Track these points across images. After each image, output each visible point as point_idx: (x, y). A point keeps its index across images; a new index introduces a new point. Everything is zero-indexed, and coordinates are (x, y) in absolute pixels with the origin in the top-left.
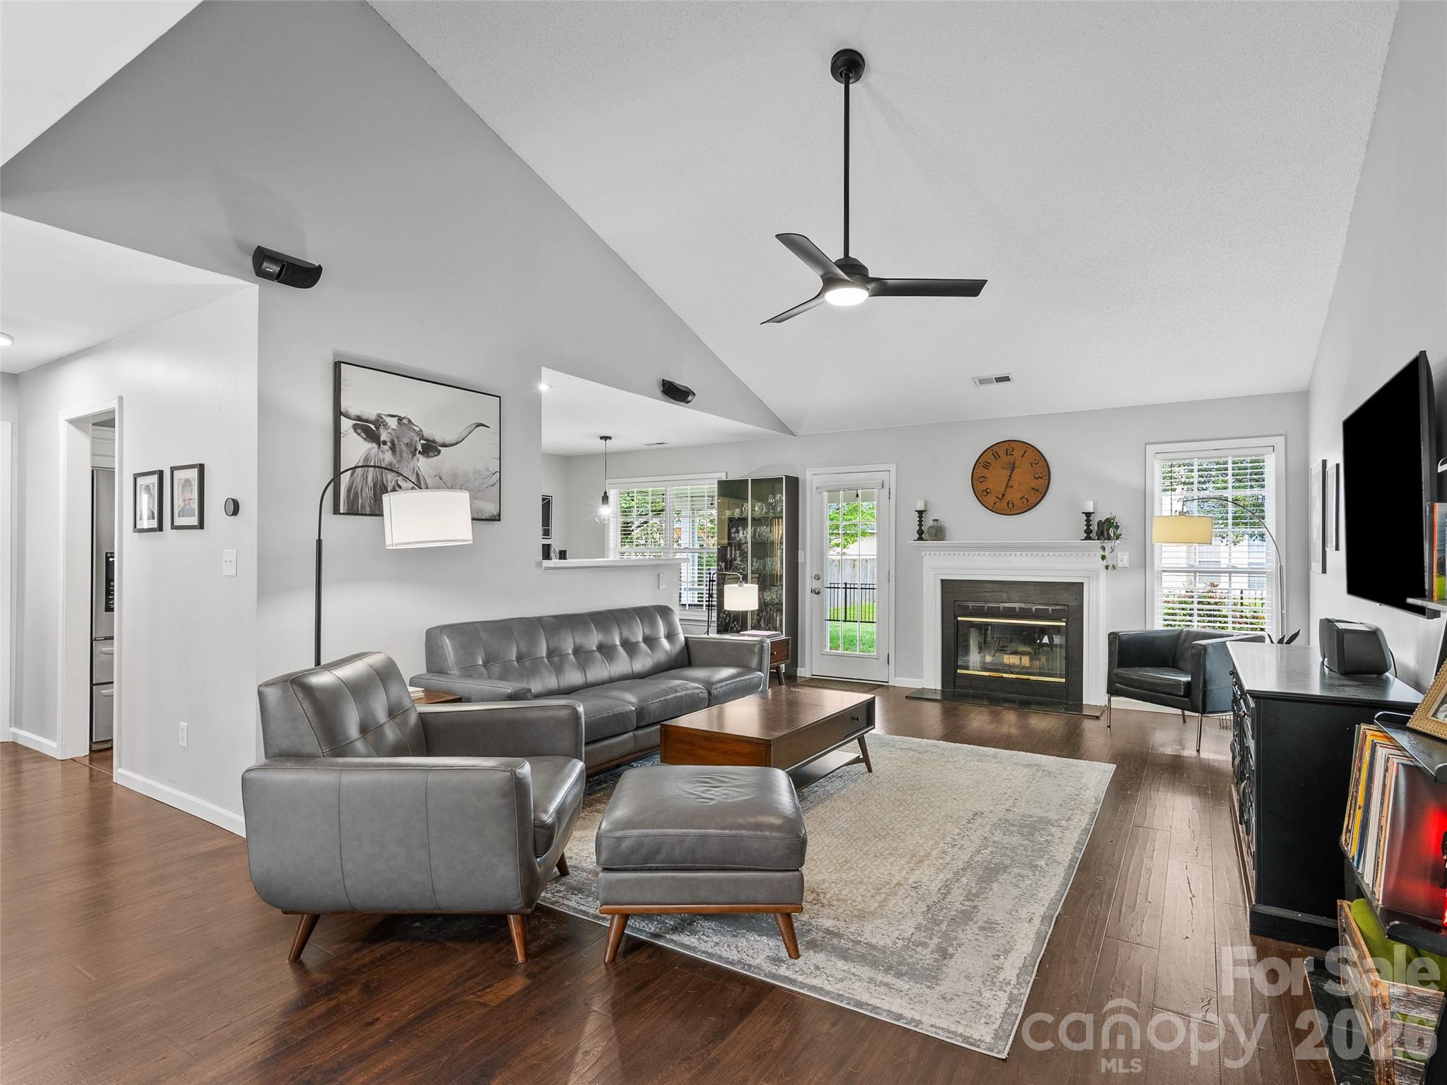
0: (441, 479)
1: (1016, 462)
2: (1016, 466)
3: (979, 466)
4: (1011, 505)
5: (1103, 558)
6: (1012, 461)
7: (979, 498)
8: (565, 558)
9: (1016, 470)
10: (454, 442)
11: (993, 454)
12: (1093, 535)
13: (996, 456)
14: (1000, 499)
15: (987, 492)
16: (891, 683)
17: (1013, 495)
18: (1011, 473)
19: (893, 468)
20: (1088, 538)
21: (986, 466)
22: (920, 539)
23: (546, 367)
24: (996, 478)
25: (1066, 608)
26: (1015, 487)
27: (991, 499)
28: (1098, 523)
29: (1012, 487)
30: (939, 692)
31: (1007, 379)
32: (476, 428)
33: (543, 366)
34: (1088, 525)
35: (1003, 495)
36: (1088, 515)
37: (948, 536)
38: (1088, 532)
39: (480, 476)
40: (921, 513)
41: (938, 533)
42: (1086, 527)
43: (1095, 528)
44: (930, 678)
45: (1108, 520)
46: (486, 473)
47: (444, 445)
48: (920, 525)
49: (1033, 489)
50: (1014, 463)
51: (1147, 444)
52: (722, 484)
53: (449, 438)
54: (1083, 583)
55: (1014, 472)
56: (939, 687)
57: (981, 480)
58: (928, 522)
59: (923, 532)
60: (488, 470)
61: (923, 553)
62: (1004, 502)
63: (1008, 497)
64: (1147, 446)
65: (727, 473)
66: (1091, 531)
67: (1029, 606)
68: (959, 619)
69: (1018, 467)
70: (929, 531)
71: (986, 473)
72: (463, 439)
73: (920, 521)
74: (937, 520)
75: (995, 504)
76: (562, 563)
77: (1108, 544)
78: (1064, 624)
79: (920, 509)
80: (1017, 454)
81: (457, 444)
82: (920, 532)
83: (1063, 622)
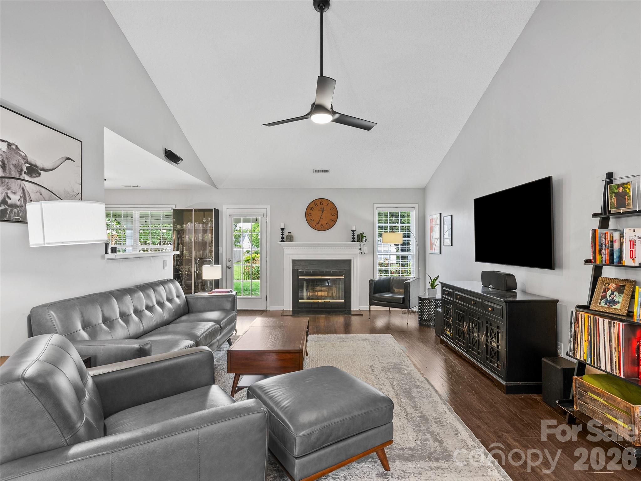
0: (41, 194)
1: (324, 208)
2: (324, 209)
3: (308, 209)
4: (322, 227)
5: (360, 249)
6: (323, 207)
7: (309, 223)
8: (115, 252)
9: (324, 211)
10: (50, 168)
11: (315, 204)
12: (356, 240)
13: (316, 205)
14: (318, 224)
15: (312, 220)
16: (268, 310)
17: (323, 222)
18: (322, 212)
19: (268, 207)
20: (354, 241)
21: (312, 209)
22: (282, 241)
23: (106, 127)
24: (316, 214)
25: (344, 270)
26: (324, 219)
27: (314, 224)
28: (357, 235)
29: (322, 219)
30: (291, 311)
31: (327, 171)
32: (65, 160)
33: (105, 127)
34: (353, 236)
35: (319, 222)
36: (353, 231)
37: (294, 240)
38: (353, 238)
39: (69, 195)
40: (283, 229)
41: (290, 238)
42: (353, 237)
43: (356, 237)
44: (288, 306)
45: (361, 234)
46: (73, 194)
47: (44, 170)
48: (282, 235)
49: (331, 220)
50: (323, 209)
51: (374, 204)
52: (175, 211)
53: (47, 166)
54: (351, 260)
55: (323, 212)
56: (291, 309)
57: (310, 215)
58: (286, 234)
59: (284, 238)
60: (74, 192)
61: (284, 248)
62: (319, 225)
63: (321, 223)
64: (374, 205)
65: (176, 205)
66: (355, 238)
67: (329, 270)
68: (300, 277)
69: (325, 210)
70: (287, 238)
71: (311, 212)
72: (57, 167)
73: (283, 233)
74: (290, 233)
75: (315, 226)
76: (113, 256)
77: (362, 244)
78: (343, 277)
79: (282, 227)
80: (325, 204)
81: (52, 170)
82: (283, 238)
83: (343, 276)
